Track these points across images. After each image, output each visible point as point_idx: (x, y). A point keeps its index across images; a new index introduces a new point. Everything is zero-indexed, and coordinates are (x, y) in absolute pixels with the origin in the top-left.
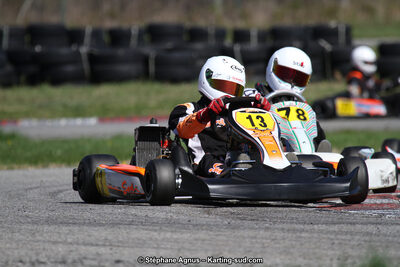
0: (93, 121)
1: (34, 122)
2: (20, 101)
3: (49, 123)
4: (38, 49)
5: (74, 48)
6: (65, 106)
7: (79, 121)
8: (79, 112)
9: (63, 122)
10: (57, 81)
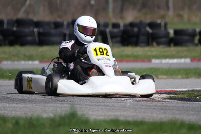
0: (37, 62)
1: (9, 62)
2: (4, 53)
3: (16, 63)
4: (15, 29)
5: (31, 29)
6: (25, 55)
7: (30, 62)
8: (31, 58)
9: (23, 62)
10: (23, 44)
